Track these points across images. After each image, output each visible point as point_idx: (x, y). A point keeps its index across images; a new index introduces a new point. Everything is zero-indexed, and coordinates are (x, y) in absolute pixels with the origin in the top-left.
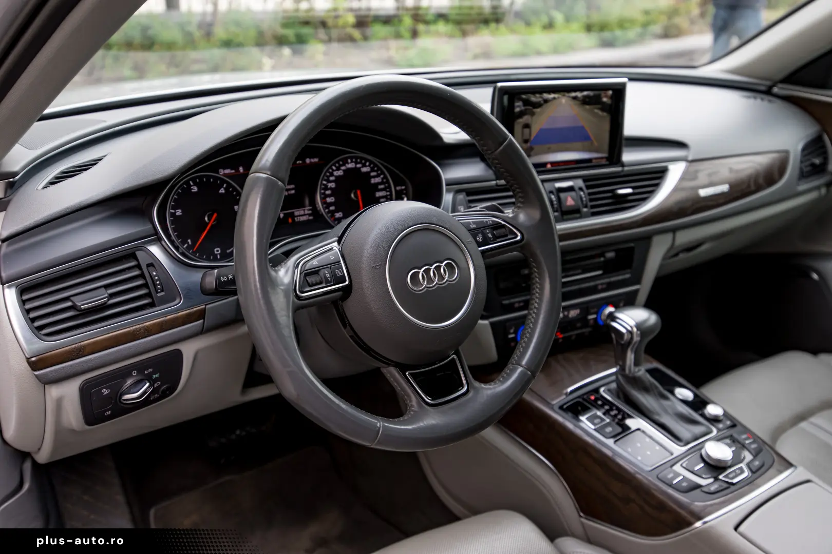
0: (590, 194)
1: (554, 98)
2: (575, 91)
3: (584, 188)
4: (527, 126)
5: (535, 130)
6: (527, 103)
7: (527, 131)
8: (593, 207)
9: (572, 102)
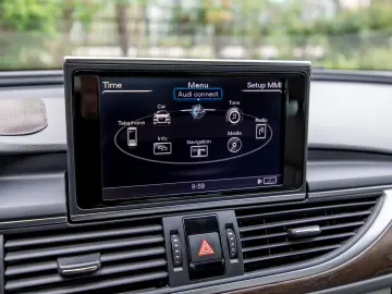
0: (244, 234)
3: (236, 224)
8: (248, 255)
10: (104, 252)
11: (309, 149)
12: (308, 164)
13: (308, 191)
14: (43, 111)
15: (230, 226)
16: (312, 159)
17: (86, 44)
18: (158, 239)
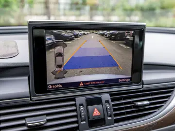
0: (114, 105)
1: (84, 34)
2: (103, 30)
3: (110, 100)
4: (60, 55)
5: (67, 58)
6: (57, 37)
7: (60, 58)
8: (116, 115)
9: (101, 38)
10: (48, 115)
11: (144, 65)
12: (144, 71)
13: (143, 84)
14: (16, 46)
15: (107, 101)
16: (146, 69)
17: (31, 14)
18: (74, 108)
